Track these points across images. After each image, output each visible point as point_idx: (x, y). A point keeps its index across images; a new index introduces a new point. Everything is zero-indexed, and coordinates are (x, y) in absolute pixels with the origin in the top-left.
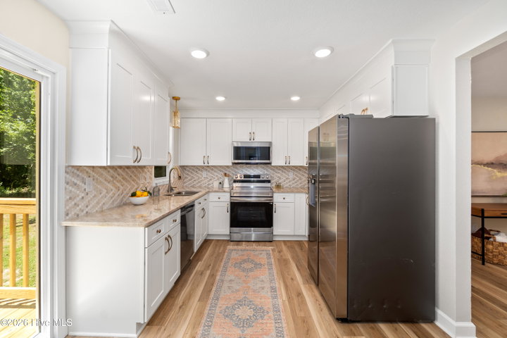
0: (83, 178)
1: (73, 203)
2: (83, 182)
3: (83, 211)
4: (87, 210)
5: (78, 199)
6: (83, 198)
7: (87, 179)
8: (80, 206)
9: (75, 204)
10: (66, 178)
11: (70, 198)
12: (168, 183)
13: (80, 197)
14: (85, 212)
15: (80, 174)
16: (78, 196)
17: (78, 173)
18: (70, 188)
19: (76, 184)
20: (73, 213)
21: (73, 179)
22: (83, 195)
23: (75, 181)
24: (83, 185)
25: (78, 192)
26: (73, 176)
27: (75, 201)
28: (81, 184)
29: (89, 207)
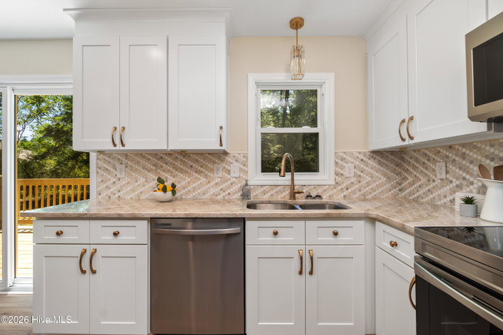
0: (114, 165)
1: (105, 185)
2: (113, 168)
3: (114, 194)
4: (119, 194)
5: (109, 183)
6: (114, 182)
7: (119, 166)
8: (112, 190)
9: (107, 187)
10: (97, 163)
11: (102, 181)
12: (289, 183)
13: (112, 181)
14: (117, 196)
15: (112, 161)
16: (110, 180)
17: (109, 160)
18: (102, 172)
19: (107, 170)
20: (105, 194)
21: (105, 165)
22: (114, 180)
23: (107, 167)
24: (114, 171)
25: (109, 177)
26: (104, 163)
27: (107, 184)
28: (112, 169)
29: (121, 193)
